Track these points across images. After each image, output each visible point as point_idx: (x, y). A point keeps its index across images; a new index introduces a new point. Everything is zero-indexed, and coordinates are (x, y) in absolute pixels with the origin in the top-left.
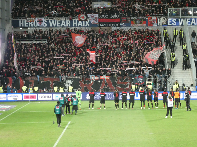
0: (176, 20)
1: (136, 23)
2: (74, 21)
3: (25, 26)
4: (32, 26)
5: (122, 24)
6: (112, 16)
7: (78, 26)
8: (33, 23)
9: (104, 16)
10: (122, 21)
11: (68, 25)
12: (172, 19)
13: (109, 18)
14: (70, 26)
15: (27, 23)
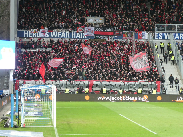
0: (162, 34)
1: (128, 36)
2: (73, 33)
3: (30, 36)
4: (35, 36)
5: (115, 37)
6: (107, 30)
7: (77, 37)
8: (36, 34)
9: (100, 29)
10: (115, 34)
11: (68, 36)
12: (159, 34)
13: (104, 31)
14: (69, 37)
15: (31, 34)
